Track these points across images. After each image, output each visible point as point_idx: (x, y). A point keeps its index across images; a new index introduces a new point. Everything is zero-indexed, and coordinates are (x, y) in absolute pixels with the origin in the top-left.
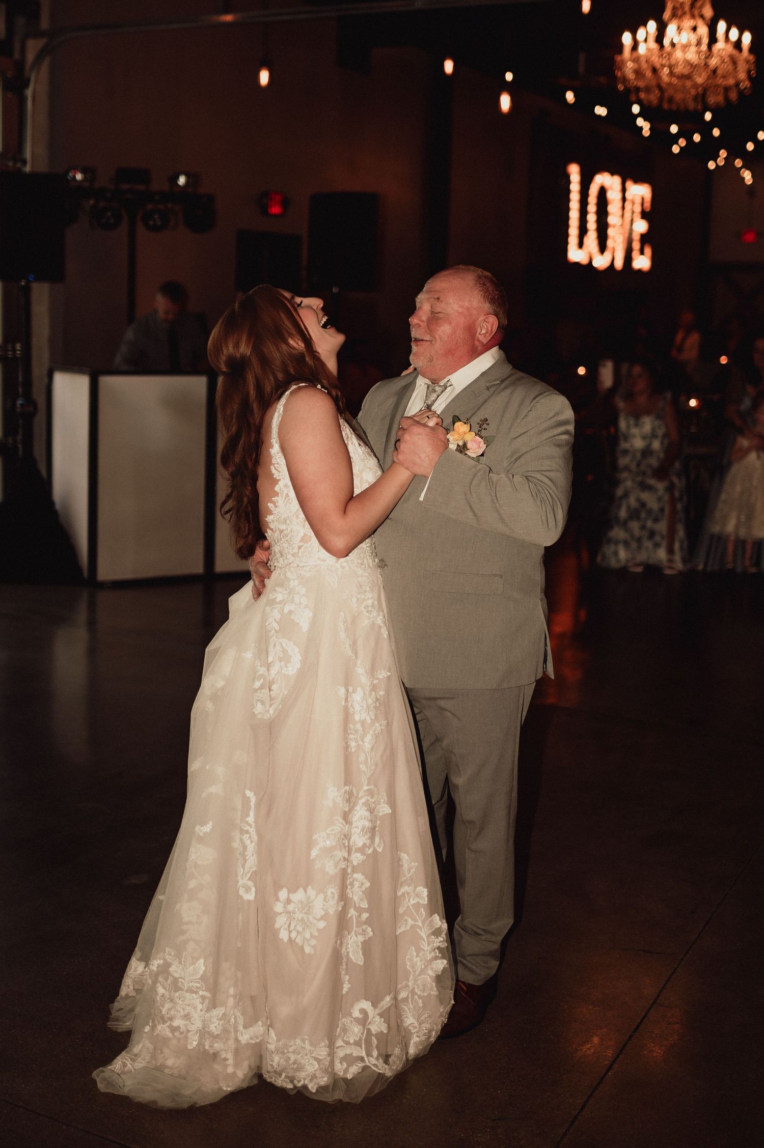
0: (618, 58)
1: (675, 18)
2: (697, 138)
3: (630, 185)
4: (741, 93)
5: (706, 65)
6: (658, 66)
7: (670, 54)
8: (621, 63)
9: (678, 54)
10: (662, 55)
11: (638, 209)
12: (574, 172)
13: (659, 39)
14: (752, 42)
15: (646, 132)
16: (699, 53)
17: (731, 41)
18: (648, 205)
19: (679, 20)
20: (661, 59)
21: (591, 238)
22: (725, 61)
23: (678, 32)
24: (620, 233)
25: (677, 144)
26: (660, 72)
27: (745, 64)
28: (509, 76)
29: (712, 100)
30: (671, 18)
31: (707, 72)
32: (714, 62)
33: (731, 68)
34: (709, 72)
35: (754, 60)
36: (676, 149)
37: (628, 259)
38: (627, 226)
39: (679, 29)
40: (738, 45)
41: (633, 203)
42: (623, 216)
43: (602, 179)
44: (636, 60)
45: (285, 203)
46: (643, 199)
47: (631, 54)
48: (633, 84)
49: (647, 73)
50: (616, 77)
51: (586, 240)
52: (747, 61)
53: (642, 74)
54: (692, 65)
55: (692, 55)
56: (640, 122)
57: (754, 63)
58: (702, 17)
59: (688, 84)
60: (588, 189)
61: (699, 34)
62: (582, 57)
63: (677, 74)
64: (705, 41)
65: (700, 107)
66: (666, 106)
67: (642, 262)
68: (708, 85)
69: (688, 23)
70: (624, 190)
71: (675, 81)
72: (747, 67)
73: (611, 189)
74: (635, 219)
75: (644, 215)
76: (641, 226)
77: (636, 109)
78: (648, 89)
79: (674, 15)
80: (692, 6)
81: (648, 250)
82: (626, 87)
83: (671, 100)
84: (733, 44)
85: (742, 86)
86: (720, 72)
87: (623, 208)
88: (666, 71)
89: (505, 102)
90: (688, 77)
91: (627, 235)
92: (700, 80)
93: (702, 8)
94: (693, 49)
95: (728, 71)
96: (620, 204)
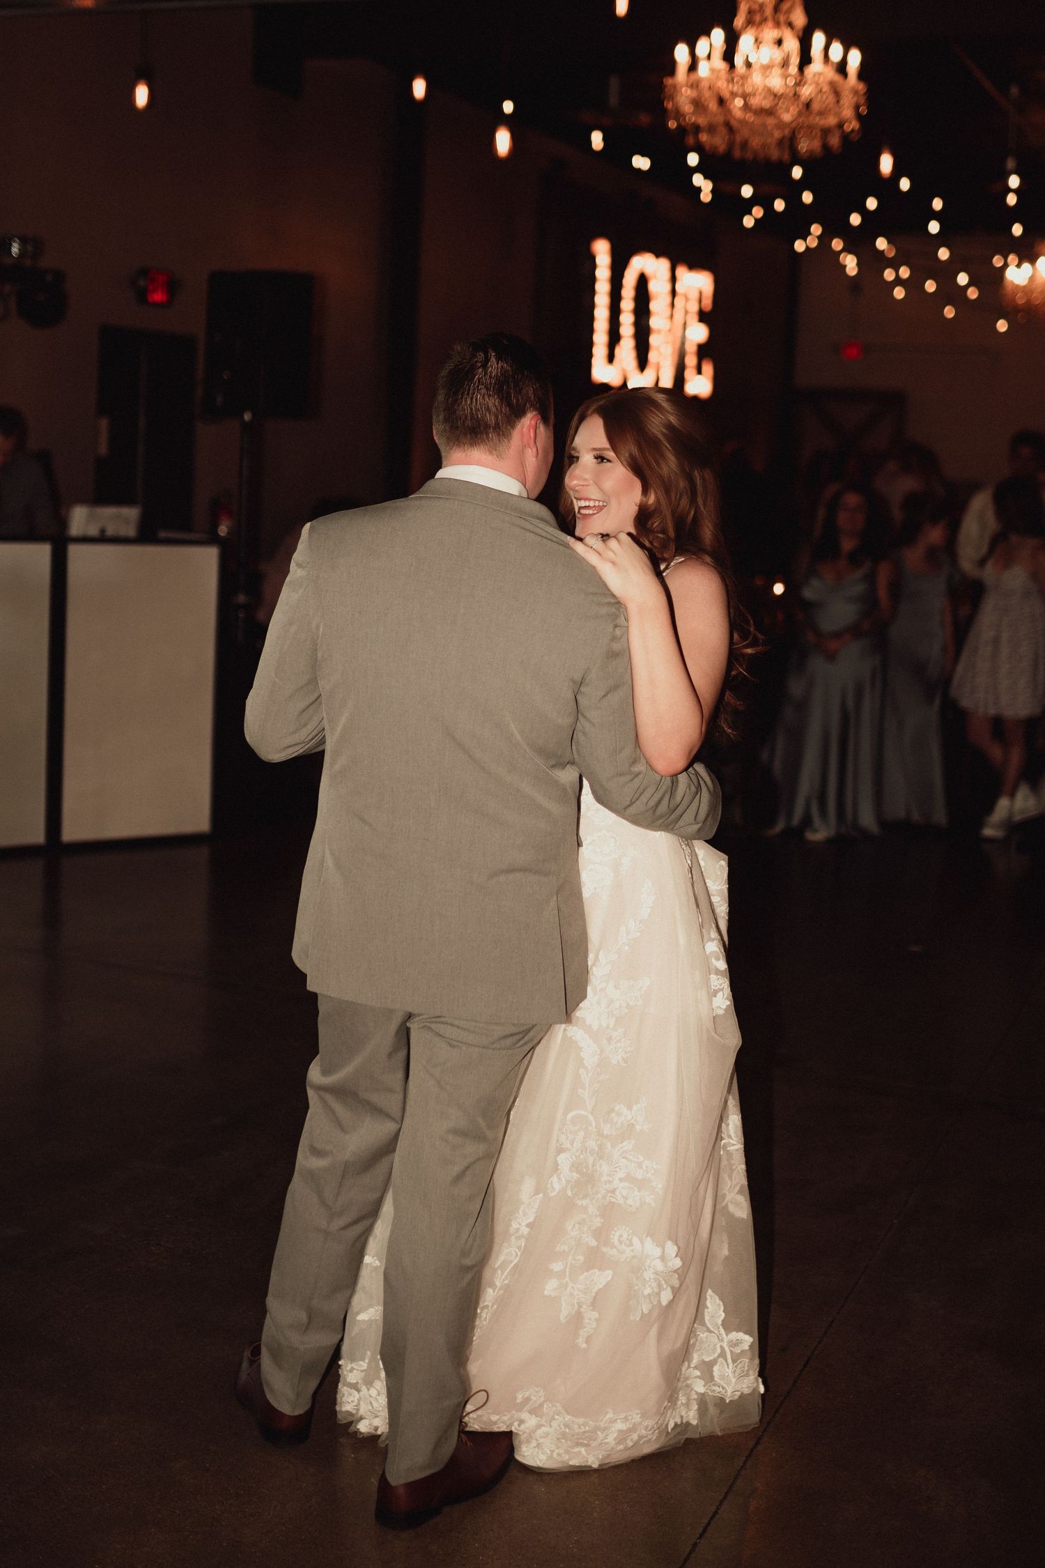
0: (669, 81)
1: (752, 26)
2: (779, 205)
3: (682, 272)
4: (845, 137)
5: (796, 95)
6: (726, 95)
7: (744, 78)
8: (672, 89)
9: (757, 79)
10: (733, 80)
11: (694, 308)
12: (602, 250)
13: (729, 56)
14: (862, 64)
15: (706, 197)
16: (786, 77)
17: (833, 63)
18: (708, 303)
19: (757, 28)
20: (730, 86)
21: (627, 348)
22: (824, 90)
23: (755, 46)
24: (668, 343)
25: (750, 213)
26: (730, 104)
27: (851, 96)
28: (508, 107)
29: (804, 146)
30: (745, 25)
31: (798, 105)
32: (807, 91)
33: (831, 99)
34: (801, 106)
35: (865, 90)
36: (748, 222)
37: (680, 379)
38: (679, 333)
39: (758, 42)
40: (842, 67)
41: (687, 299)
42: (672, 316)
43: (642, 263)
44: (695, 85)
45: (172, 287)
46: (701, 293)
47: (688, 76)
48: (690, 120)
49: (711, 105)
50: (665, 110)
51: (617, 351)
52: (856, 92)
53: (703, 105)
54: (775, 96)
55: (776, 82)
56: (698, 180)
57: (866, 93)
58: (790, 25)
59: (771, 121)
60: (622, 276)
61: (786, 50)
62: (614, 83)
63: (754, 107)
64: (795, 60)
65: (786, 157)
66: (737, 154)
67: (700, 385)
68: (798, 125)
69: (770, 34)
70: (673, 279)
71: (750, 117)
72: (855, 99)
73: (655, 277)
74: (688, 322)
75: (703, 317)
76: (699, 333)
77: (693, 159)
78: (711, 129)
79: (750, 22)
80: (776, 9)
81: (708, 368)
82: (679, 126)
83: (745, 145)
84: (835, 66)
85: (848, 127)
86: (816, 106)
87: (673, 305)
88: (739, 102)
89: (503, 141)
90: (770, 112)
91: (678, 345)
92: (787, 117)
93: (790, 12)
94: (777, 72)
95: (826, 107)
96: (668, 299)
